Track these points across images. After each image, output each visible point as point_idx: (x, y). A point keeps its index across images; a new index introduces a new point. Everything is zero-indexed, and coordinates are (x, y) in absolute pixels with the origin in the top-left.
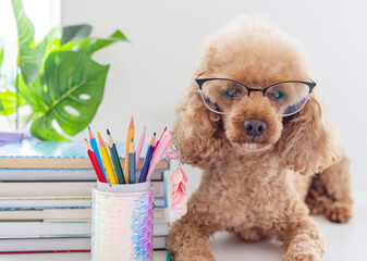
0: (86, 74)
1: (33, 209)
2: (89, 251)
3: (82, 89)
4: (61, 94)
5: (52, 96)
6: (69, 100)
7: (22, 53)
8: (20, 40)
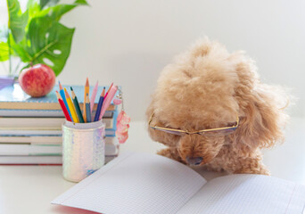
0: (58, 35)
1: (23, 136)
2: (61, 165)
3: (56, 46)
4: (40, 49)
5: (34, 50)
6: (46, 54)
7: (11, 19)
8: (10, 10)
